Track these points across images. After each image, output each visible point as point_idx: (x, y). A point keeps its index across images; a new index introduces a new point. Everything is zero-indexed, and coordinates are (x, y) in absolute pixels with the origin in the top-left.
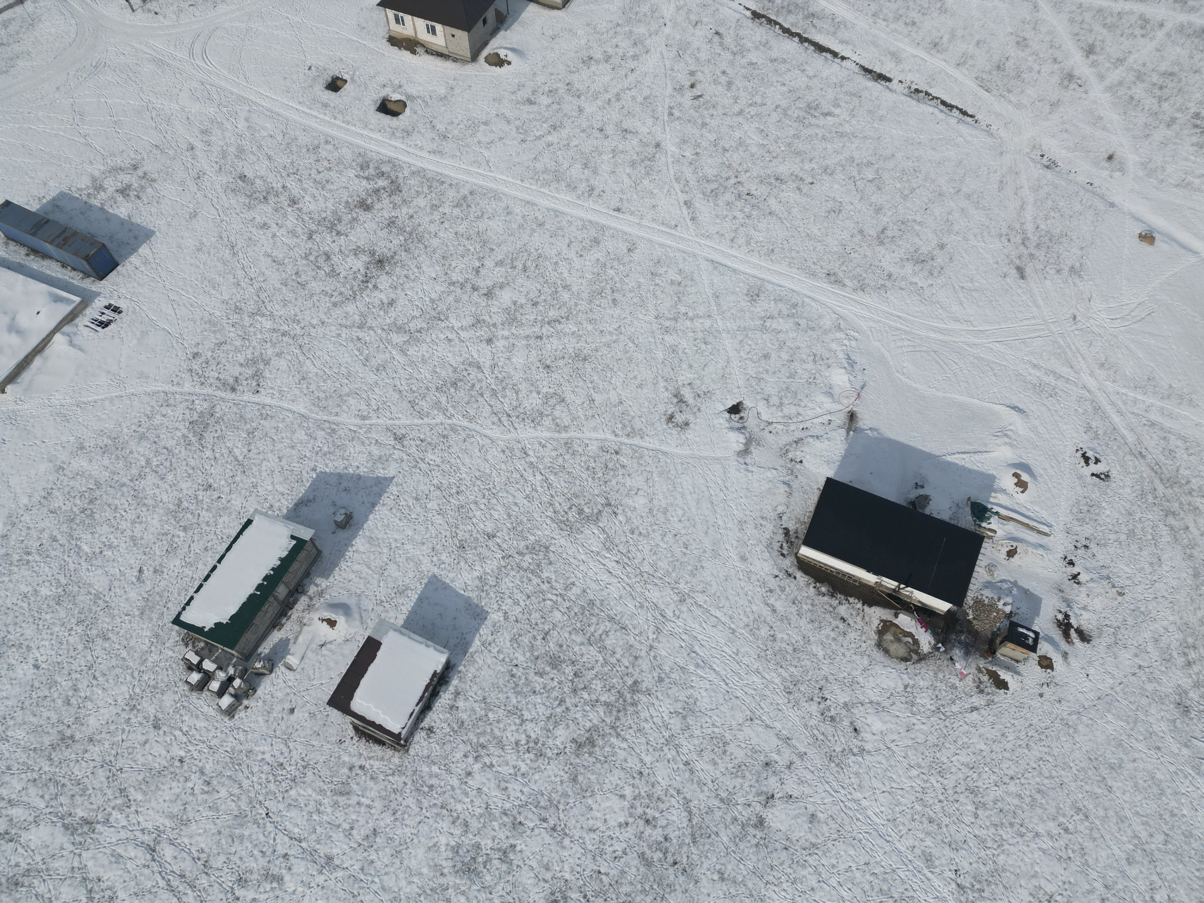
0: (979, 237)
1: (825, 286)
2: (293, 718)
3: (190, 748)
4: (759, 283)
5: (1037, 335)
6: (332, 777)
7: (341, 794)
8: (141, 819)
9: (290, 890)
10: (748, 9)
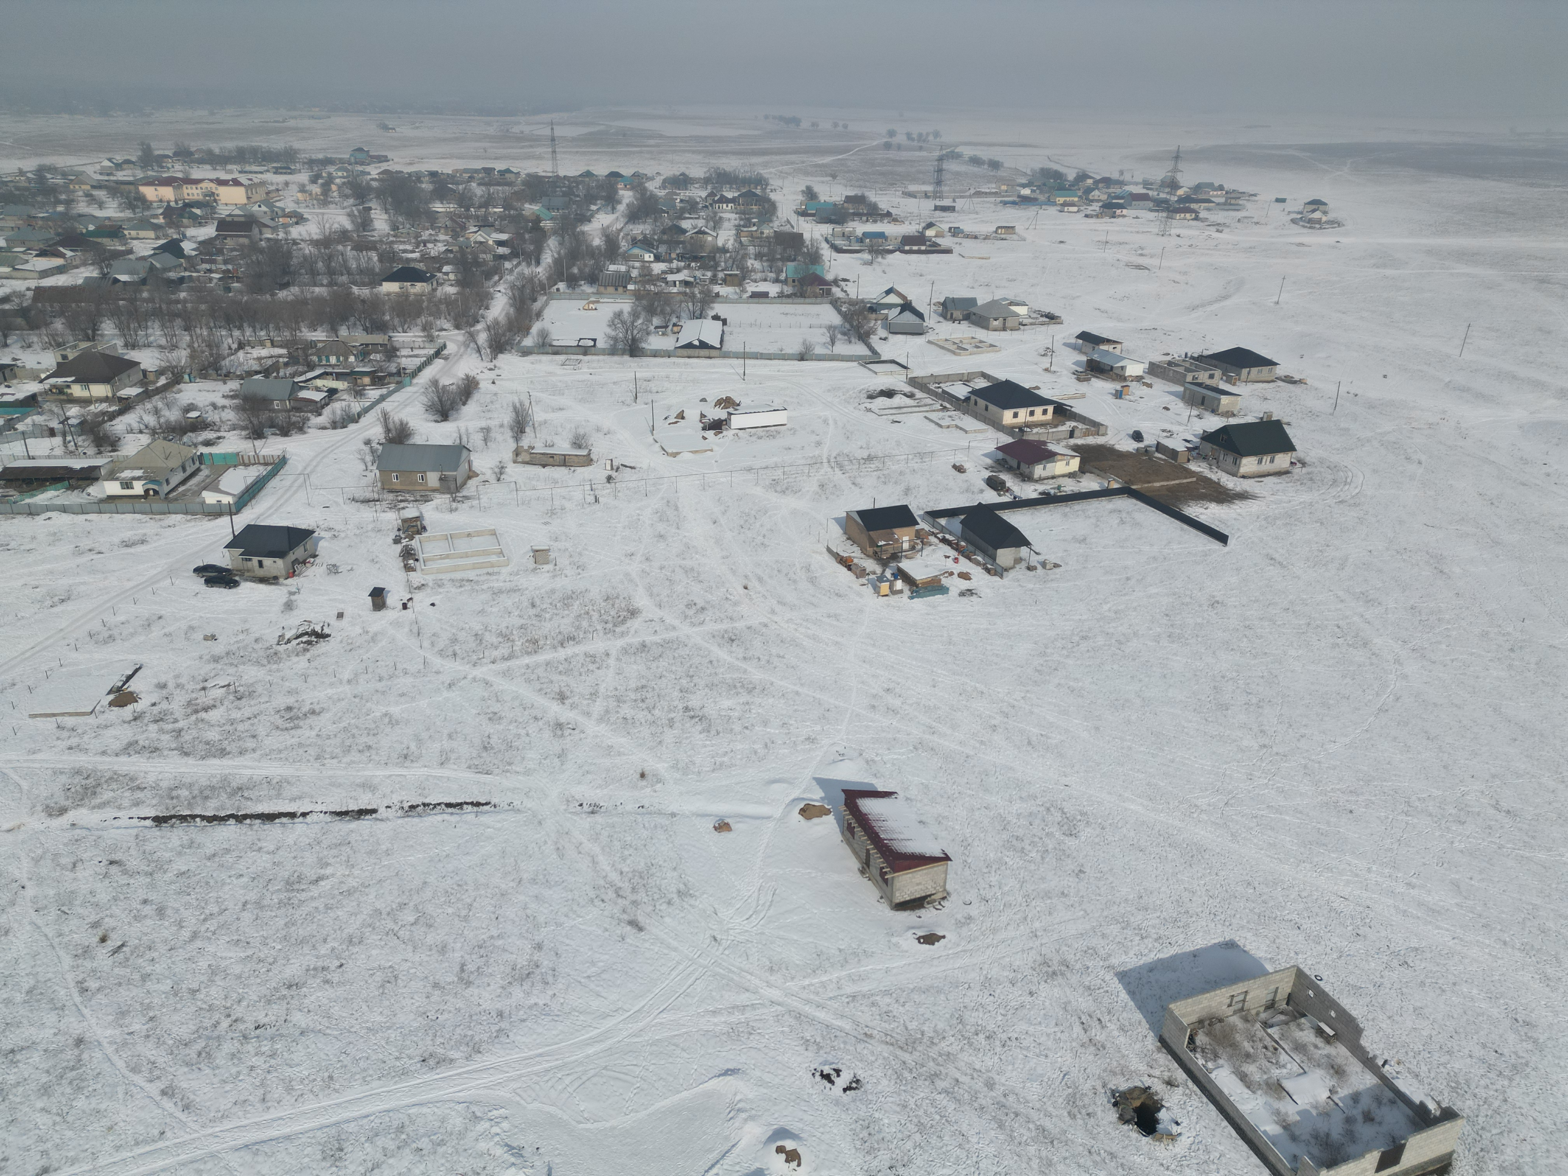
0: (571, 914)
1: (428, 1077)
4: (333, 1131)
5: (693, 979)
10: (145, 819)
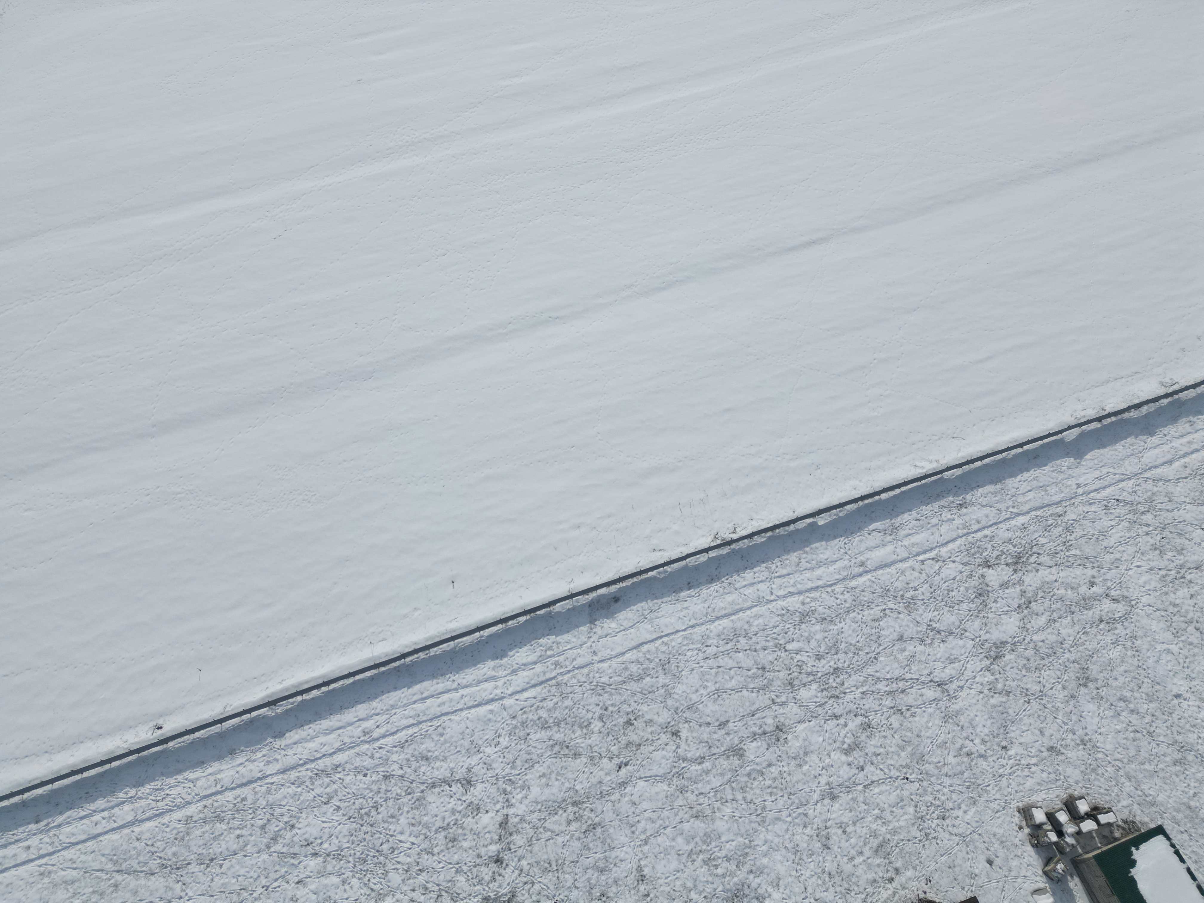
2: (982, 859)
3: (1012, 761)
6: (902, 850)
7: (880, 846)
8: (972, 691)
9: (832, 754)
